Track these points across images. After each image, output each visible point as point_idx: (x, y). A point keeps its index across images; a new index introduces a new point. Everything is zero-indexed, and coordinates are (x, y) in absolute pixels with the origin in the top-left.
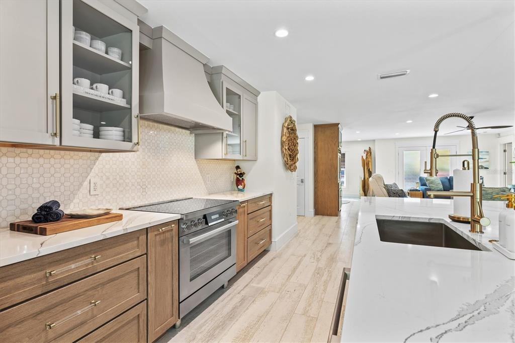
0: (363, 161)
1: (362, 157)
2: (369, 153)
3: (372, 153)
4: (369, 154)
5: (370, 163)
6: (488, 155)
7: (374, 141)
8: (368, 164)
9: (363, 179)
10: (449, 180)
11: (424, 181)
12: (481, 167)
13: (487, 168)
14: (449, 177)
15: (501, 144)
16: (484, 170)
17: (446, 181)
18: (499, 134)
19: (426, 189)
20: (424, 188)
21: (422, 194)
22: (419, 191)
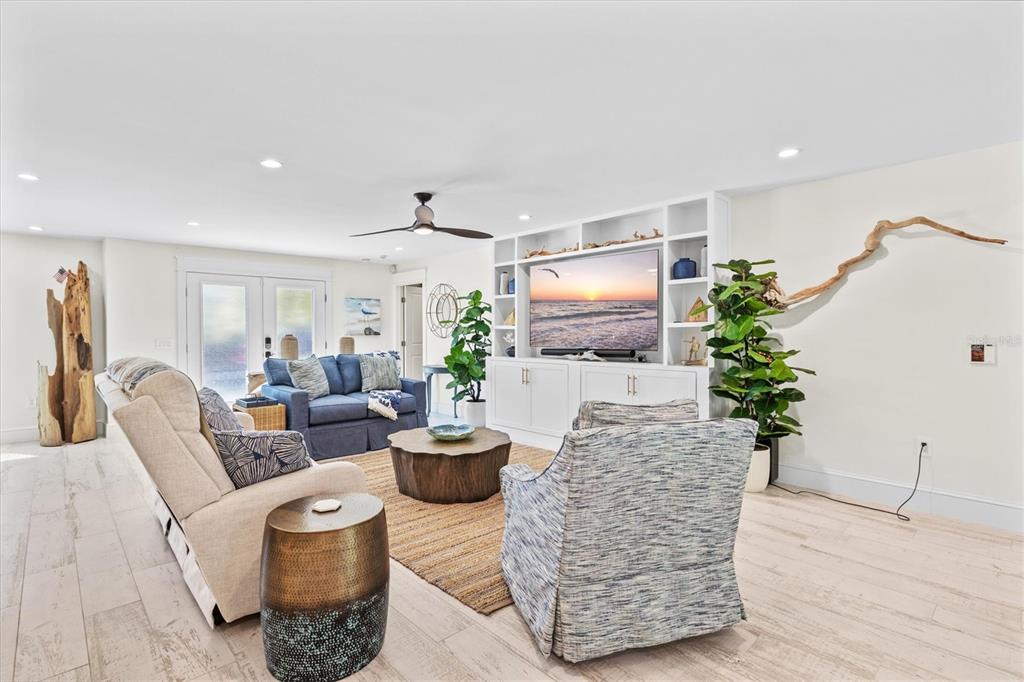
0: (54, 308)
1: (50, 293)
2: (79, 280)
3: (92, 283)
4: (80, 284)
5: (84, 318)
6: (379, 306)
7: (100, 242)
8: (75, 320)
9: (52, 372)
10: (338, 363)
11: (282, 372)
12: (369, 332)
13: (377, 334)
14: (336, 356)
15: (397, 287)
16: (373, 337)
17: (333, 366)
18: (395, 266)
19: (294, 395)
20: (290, 394)
21: (284, 411)
22: (276, 403)
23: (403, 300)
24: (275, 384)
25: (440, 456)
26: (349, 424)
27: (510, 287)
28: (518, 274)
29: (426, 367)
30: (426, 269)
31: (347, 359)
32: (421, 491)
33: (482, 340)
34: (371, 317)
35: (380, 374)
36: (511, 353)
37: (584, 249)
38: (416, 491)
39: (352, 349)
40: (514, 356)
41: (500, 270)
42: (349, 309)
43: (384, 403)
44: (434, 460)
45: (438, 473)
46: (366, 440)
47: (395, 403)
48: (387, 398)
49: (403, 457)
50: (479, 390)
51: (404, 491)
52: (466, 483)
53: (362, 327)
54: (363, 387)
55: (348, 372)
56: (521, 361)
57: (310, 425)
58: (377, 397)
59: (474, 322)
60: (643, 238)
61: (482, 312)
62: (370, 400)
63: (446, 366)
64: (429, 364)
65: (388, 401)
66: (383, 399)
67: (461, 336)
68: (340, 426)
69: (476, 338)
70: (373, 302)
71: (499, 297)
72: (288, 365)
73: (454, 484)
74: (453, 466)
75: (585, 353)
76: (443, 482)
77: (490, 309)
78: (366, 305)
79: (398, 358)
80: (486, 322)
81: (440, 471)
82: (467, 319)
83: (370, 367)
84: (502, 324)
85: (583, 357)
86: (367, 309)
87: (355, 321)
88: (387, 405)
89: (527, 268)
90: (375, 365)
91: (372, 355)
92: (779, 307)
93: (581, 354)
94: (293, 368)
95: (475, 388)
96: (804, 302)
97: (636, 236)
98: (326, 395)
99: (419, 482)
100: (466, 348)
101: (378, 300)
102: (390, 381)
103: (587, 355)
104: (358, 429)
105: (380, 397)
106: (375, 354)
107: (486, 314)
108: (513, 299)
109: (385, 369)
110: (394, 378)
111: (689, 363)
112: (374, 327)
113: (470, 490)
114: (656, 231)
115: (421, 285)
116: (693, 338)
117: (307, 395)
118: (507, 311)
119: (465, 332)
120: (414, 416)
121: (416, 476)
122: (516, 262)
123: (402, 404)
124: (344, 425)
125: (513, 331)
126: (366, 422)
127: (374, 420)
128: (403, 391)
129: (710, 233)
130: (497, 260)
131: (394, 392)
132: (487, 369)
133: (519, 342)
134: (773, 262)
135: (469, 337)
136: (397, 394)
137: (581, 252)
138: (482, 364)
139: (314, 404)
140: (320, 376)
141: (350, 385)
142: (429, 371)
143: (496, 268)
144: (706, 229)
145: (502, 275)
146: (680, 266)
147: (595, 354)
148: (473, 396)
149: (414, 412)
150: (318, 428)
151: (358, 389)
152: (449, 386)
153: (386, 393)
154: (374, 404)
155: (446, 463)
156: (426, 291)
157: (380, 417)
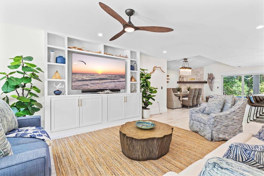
36: (58, 93)
41: (50, 49)
60: (122, 57)
71: (49, 63)
84: (52, 78)
93: (104, 91)
97: (120, 55)
103: (107, 91)
114: (126, 56)
122: (66, 49)
143: (48, 47)
144: (137, 59)
147: (110, 91)
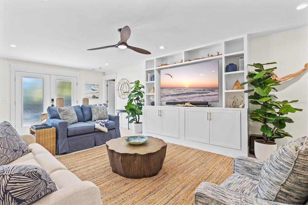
6: (98, 87)
10: (82, 109)
11: (55, 113)
12: (94, 97)
13: (97, 98)
14: (81, 106)
15: (105, 80)
16: (96, 99)
17: (80, 110)
18: (104, 73)
19: (60, 123)
20: (58, 123)
21: (55, 130)
22: (51, 127)
23: (107, 86)
24: (52, 118)
25: (136, 155)
26: (87, 135)
27: (152, 78)
28: (156, 73)
29: (116, 110)
30: (117, 74)
31: (85, 107)
32: (125, 172)
33: (140, 99)
34: (95, 92)
35: (100, 113)
36: (153, 104)
37: (185, 62)
38: (122, 172)
39: (88, 103)
40: (154, 105)
41: (148, 72)
42: (86, 88)
43: (102, 125)
44: (132, 157)
45: (134, 163)
46: (94, 142)
47: (107, 125)
48: (103, 123)
49: (115, 155)
50: (139, 119)
51: (115, 171)
52: (148, 167)
53: (91, 95)
54: (93, 119)
55: (86, 112)
56: (157, 107)
57: (68, 137)
58: (99, 123)
59: (137, 92)
60: (212, 56)
61: (141, 89)
62: (96, 124)
63: (126, 110)
64: (118, 109)
65: (103, 124)
66: (102, 124)
67: (132, 98)
68: (82, 136)
69: (138, 99)
70: (96, 86)
71: (147, 82)
72: (58, 109)
73: (143, 169)
74: (142, 160)
75: (186, 103)
76: (137, 168)
77: (144, 87)
78: (93, 87)
79: (107, 106)
80: (142, 92)
81: (135, 162)
82: (135, 91)
83: (95, 110)
84: (149, 93)
85: (185, 105)
86: (94, 89)
87: (89, 93)
88: (103, 126)
89: (159, 71)
90: (98, 109)
91: (96, 105)
92: (277, 82)
93: (184, 104)
94: (60, 111)
95: (137, 118)
96: (289, 80)
97: (208, 55)
98: (76, 123)
99: (124, 168)
100: (133, 103)
101: (98, 85)
102: (104, 115)
103: (186, 104)
104: (91, 137)
105: (100, 122)
106: (98, 105)
107: (142, 90)
108: (154, 83)
109: (102, 111)
110: (106, 115)
111: (234, 107)
112: (96, 95)
113: (150, 171)
114: (218, 53)
115: (114, 80)
116: (235, 97)
117: (66, 123)
118: (151, 88)
119: (134, 96)
120: (115, 130)
121: (122, 165)
122: (155, 68)
123: (109, 126)
124: (84, 136)
125: (153, 96)
126: (94, 134)
127: (98, 133)
128: (110, 119)
129: (245, 52)
130: (146, 68)
131: (106, 120)
132: (143, 111)
133: (156, 100)
134: (276, 63)
135: (135, 98)
136: (108, 121)
137: (184, 63)
138: (141, 108)
139: (70, 127)
140: (73, 114)
141: (87, 117)
142: (118, 112)
143: (146, 71)
144: (243, 50)
145: (149, 74)
146: (230, 67)
147: (191, 104)
148: (136, 121)
149: (115, 128)
150: (72, 138)
151: (91, 119)
152: (127, 118)
153: (103, 121)
154: (98, 126)
155: (138, 158)
156: (116, 83)
157: (100, 131)
